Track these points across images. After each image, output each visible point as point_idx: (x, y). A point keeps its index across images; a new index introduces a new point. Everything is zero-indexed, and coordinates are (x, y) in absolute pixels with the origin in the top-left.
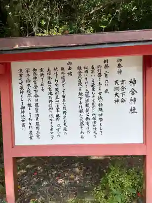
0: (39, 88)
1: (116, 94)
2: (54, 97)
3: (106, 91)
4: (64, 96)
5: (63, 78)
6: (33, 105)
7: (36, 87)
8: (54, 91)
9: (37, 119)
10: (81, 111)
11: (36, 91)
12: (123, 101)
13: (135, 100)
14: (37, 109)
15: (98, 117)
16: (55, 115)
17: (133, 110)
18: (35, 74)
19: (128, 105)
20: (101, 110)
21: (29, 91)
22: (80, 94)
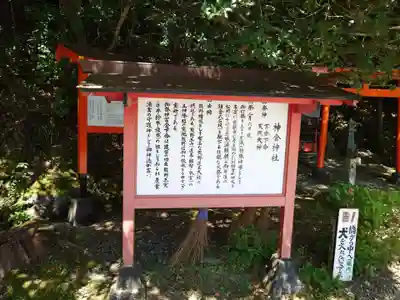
0: (171, 127)
1: (259, 139)
2: (188, 138)
3: (249, 135)
4: (200, 138)
5: (201, 116)
6: (162, 147)
7: (167, 125)
8: (188, 132)
9: (166, 164)
10: (218, 157)
11: (167, 130)
12: (266, 147)
13: (278, 147)
14: (166, 152)
15: (237, 165)
16: (187, 161)
17: (275, 158)
18: (167, 109)
19: (270, 152)
20: (241, 156)
21: (158, 130)
22: (219, 137)
